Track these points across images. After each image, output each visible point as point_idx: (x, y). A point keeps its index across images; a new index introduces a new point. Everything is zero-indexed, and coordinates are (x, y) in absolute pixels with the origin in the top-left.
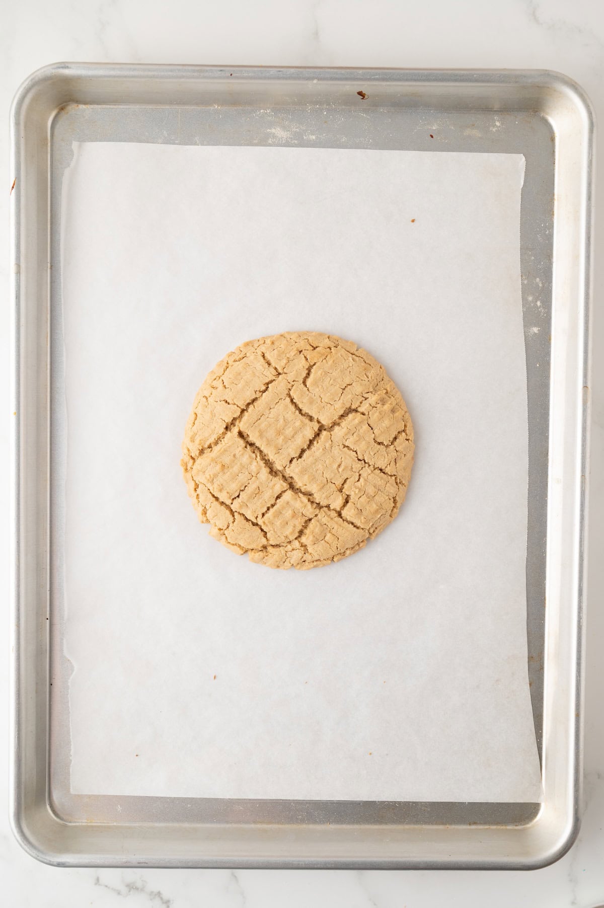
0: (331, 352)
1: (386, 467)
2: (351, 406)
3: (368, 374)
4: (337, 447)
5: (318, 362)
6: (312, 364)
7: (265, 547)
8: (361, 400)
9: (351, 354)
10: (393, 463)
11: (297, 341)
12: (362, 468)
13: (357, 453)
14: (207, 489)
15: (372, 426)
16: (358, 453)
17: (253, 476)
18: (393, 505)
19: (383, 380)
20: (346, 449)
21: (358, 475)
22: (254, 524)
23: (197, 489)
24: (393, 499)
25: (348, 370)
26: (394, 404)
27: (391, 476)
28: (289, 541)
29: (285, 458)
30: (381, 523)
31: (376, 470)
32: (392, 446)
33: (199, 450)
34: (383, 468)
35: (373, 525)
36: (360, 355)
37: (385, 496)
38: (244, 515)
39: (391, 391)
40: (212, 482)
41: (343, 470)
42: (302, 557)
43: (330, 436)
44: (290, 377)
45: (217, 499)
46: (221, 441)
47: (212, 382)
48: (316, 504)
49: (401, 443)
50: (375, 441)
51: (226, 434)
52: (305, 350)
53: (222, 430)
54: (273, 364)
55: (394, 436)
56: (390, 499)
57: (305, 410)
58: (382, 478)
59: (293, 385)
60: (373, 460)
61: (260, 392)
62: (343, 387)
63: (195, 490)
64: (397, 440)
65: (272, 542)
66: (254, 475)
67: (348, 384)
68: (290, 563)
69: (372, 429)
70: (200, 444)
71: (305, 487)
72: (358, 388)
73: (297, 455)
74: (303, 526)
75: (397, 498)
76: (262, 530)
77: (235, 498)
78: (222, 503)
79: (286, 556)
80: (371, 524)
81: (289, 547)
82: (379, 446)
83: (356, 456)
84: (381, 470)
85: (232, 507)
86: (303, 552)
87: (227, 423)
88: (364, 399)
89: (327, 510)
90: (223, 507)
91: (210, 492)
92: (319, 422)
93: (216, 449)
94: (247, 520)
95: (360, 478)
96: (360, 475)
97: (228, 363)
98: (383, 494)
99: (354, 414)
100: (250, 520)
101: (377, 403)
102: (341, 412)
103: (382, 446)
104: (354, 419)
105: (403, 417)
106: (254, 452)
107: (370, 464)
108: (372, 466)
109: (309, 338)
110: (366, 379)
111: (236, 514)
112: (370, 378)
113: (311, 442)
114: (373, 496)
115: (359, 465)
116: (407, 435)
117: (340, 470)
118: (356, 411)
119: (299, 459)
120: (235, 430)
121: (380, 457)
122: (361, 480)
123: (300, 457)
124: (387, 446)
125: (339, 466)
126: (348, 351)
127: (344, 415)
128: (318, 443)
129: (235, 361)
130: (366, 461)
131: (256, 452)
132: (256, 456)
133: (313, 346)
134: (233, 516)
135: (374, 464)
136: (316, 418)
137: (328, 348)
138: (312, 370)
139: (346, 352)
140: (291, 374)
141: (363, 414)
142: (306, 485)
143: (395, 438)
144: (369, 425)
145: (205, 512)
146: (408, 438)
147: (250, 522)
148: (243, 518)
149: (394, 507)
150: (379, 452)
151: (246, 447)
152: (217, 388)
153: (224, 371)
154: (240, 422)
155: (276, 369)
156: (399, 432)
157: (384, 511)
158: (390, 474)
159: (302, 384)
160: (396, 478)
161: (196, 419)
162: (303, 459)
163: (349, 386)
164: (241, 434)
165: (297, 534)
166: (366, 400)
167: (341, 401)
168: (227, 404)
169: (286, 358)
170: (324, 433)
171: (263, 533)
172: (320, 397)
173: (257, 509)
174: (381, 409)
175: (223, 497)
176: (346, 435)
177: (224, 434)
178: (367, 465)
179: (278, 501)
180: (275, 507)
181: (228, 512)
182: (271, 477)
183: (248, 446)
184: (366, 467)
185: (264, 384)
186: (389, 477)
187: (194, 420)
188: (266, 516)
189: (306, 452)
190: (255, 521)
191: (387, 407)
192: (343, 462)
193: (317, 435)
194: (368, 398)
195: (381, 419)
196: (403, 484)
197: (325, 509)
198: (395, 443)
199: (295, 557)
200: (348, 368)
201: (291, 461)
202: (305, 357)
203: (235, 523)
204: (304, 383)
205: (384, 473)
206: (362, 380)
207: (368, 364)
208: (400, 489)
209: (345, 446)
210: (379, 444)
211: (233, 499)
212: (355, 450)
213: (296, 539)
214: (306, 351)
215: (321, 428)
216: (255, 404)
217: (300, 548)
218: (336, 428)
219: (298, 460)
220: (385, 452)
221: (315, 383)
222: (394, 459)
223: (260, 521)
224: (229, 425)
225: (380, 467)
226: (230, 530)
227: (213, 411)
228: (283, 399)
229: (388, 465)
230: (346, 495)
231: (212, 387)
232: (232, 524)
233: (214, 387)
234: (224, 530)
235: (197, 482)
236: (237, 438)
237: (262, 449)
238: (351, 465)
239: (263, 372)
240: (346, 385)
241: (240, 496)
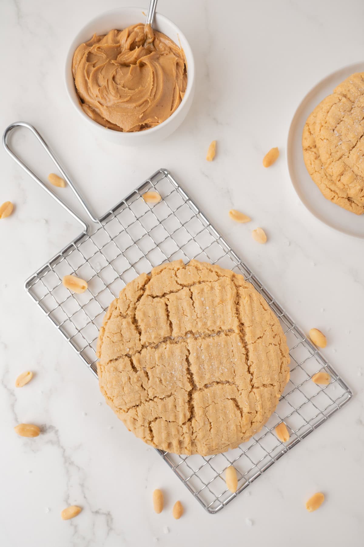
1: (137, 411)
2: (195, 419)
3: (208, 446)
4: (175, 389)
5: (241, 420)
6: (243, 414)
8: (194, 429)
9: (229, 444)
12: (148, 395)
15: (172, 423)
16: (160, 400)
19: (196, 451)
20: (169, 394)
21: (146, 389)
22: (165, 294)
23: (216, 273)
28: (137, 309)
31: (140, 403)
32: (147, 425)
33: (242, 295)
34: (137, 409)
36: (224, 449)
38: (176, 292)
41: (156, 382)
42: (119, 309)
43: (185, 390)
45: (200, 283)
46: (237, 314)
47: (280, 337)
48: (148, 345)
50: (159, 417)
51: (239, 321)
53: (243, 320)
54: (262, 388)
55: (153, 431)
56: (114, 396)
57: (215, 387)
58: (131, 403)
59: (238, 391)
60: (148, 406)
61: (250, 365)
64: (149, 432)
65: (144, 297)
66: (198, 319)
67: (212, 429)
68: (122, 298)
69: (169, 421)
70: (245, 298)
71: (164, 347)
73: (190, 359)
74: (139, 326)
75: (111, 401)
76: (157, 296)
77: (192, 295)
78: (194, 284)
79: (128, 299)
81: (132, 306)
82: (154, 417)
83: (159, 397)
84: (137, 406)
85: (188, 289)
86: (122, 312)
87: (245, 327)
89: (138, 349)
90: (191, 282)
91: (207, 281)
92: (200, 389)
93: (233, 307)
94: (171, 292)
96: (144, 390)
97: (284, 356)
98: (121, 395)
99: (188, 417)
101: (184, 438)
102: (196, 410)
103: (152, 419)
104: (184, 415)
106: (213, 330)
107: (147, 402)
108: (144, 402)
109: (261, 424)
110: (205, 443)
111: (181, 287)
112: (205, 446)
113: (190, 374)
114: (124, 388)
115: (152, 395)
116: (148, 440)
117: (158, 380)
118: (190, 420)
120: (236, 328)
121: (147, 412)
122: (141, 389)
123: (187, 360)
124: (150, 422)
125: (161, 381)
127: (192, 410)
128: (187, 378)
129: (282, 363)
130: (151, 401)
131: (213, 332)
132: (209, 330)
133: (254, 422)
134: (181, 285)
135: (145, 404)
138: (238, 411)
141: (183, 424)
142: (165, 349)
143: (151, 431)
144: (174, 421)
145: (198, 268)
146: (145, 439)
147: (168, 293)
148: (175, 290)
149: (107, 394)
150: (150, 415)
151: (220, 328)
152: (274, 337)
153: (281, 350)
154: (239, 336)
155: (258, 388)
156: (153, 436)
158: (130, 409)
159: (235, 397)
160: (125, 411)
161: (263, 308)
162: (184, 360)
163: (209, 428)
164: (232, 331)
165: (137, 317)
167: (204, 416)
168: (259, 337)
170: (190, 388)
172: (217, 404)
173: (174, 304)
175: (198, 288)
176: (179, 402)
179: (168, 322)
180: (166, 317)
181: (185, 283)
182: (187, 330)
183: (219, 330)
185: (253, 372)
186: (128, 408)
188: (164, 307)
189: (186, 365)
190: (167, 296)
192: (162, 385)
193: (191, 381)
194: (192, 434)
197: (139, 349)
198: (147, 429)
199: (123, 305)
200: (222, 436)
201: (188, 351)
202: (251, 413)
203: (175, 282)
204: (235, 400)
206: (207, 440)
207: (215, 450)
208: (116, 407)
209: (171, 395)
210: (156, 419)
212: (164, 400)
213: (135, 315)
214: (254, 416)
215: (194, 387)
216: (245, 356)
217: (126, 312)
218: (187, 399)
219: (186, 356)
220: (147, 418)
222: (138, 420)
223: (163, 300)
225: (139, 406)
226: (173, 275)
227: (261, 324)
228: (234, 377)
229: (138, 413)
230: (138, 371)
231: (277, 335)
232: (176, 280)
233: (276, 336)
234: (176, 271)
235: (221, 277)
236: (231, 327)
237: (211, 338)
238: (156, 389)
239: (262, 378)
240: (212, 426)
241: (191, 299)
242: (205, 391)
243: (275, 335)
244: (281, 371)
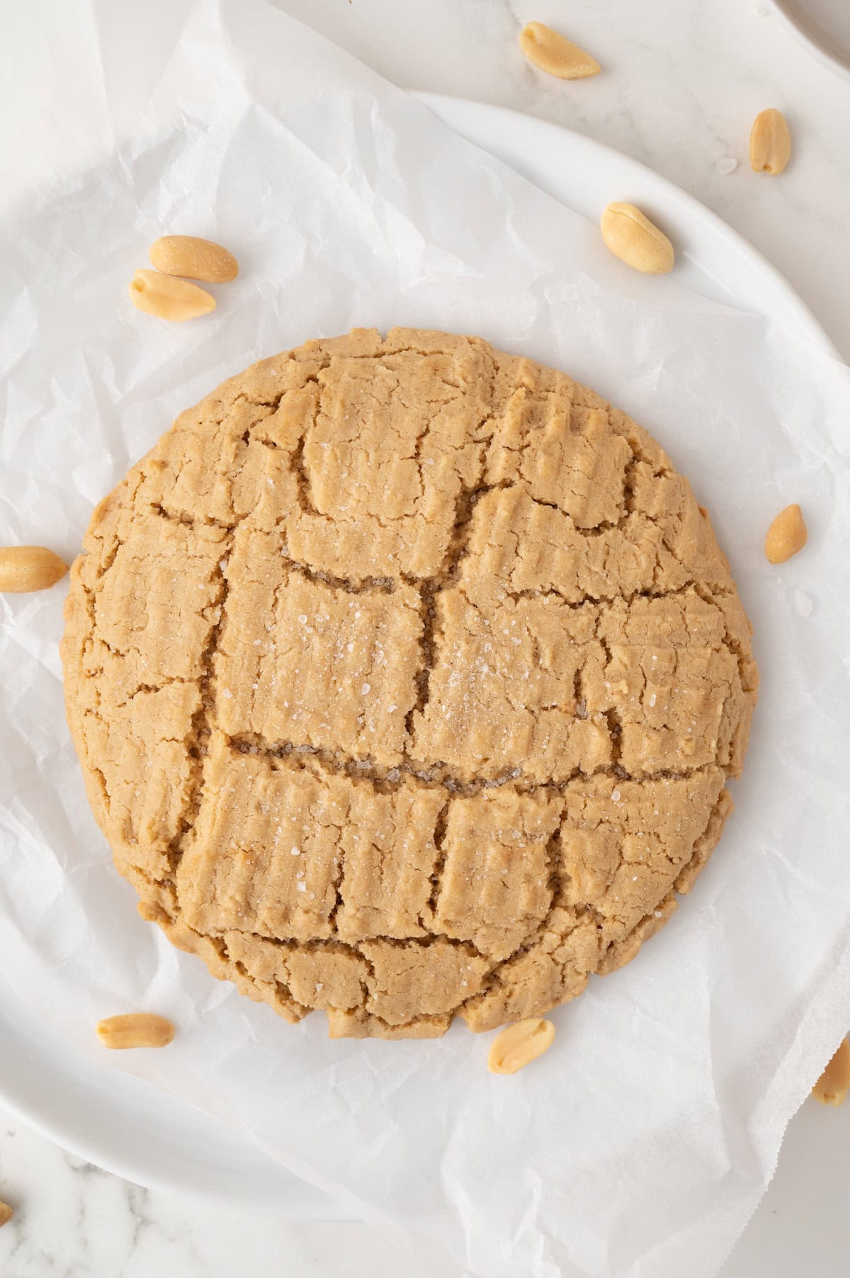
0: (323, 386)
1: (655, 577)
2: (463, 485)
3: (451, 378)
4: (497, 612)
5: (306, 431)
6: (294, 447)
7: (492, 979)
8: (477, 454)
9: (376, 356)
10: (664, 557)
11: (219, 418)
12: (597, 620)
13: (557, 593)
14: (251, 937)
15: (549, 500)
16: (562, 589)
17: (340, 828)
18: (735, 658)
19: (497, 369)
20: (523, 601)
21: (597, 644)
22: (425, 942)
23: (226, 952)
24: (724, 646)
25: (394, 399)
26: (566, 407)
27: (681, 590)
28: (538, 923)
29: (387, 729)
30: (734, 723)
31: (635, 601)
32: (634, 516)
33: (164, 853)
34: (649, 583)
35: (719, 741)
36: (400, 346)
37: (702, 651)
38: (384, 938)
39: (536, 383)
40: (248, 908)
41: (554, 658)
42: (600, 940)
43: (462, 596)
44: (262, 515)
45: (293, 944)
46: (202, 795)
47: (81, 664)
48: (544, 789)
49: (651, 496)
50: (584, 532)
51: (202, 767)
52: (253, 425)
53: (185, 767)
54: (198, 515)
55: (621, 487)
56: (718, 651)
57: (356, 574)
58: (662, 612)
59: (284, 534)
60: (609, 582)
61: (213, 605)
62: (412, 451)
63: (224, 956)
64: (637, 492)
65: (498, 957)
66: (342, 824)
67: (418, 435)
68: (579, 973)
69: (555, 506)
70: (156, 838)
71: (487, 766)
72: (449, 428)
73: (414, 699)
74: (548, 865)
75: (734, 636)
76: (455, 942)
77: (335, 910)
78: (312, 945)
79: (557, 964)
80: (714, 744)
81: (551, 938)
82: (602, 538)
83: (562, 601)
84: (646, 593)
85: (341, 937)
86: (593, 928)
87: (186, 739)
88: (482, 445)
89: (582, 785)
90: (320, 954)
91: (265, 939)
92: (411, 581)
93: (205, 823)
94: (400, 943)
95: (607, 650)
96: (603, 643)
97: (88, 592)
98: (692, 650)
99: (483, 500)
100: (408, 939)
101: (523, 434)
102: (451, 517)
103: (609, 533)
104: (493, 514)
105: (610, 424)
106: (302, 767)
107: (611, 597)
108: (618, 602)
109: (245, 390)
110: (457, 393)
111: (363, 949)
112: (461, 383)
113: (426, 641)
114: (671, 670)
115: (585, 616)
116: (649, 463)
117: (546, 661)
118: (483, 488)
119: (427, 707)
120: (216, 746)
121: (622, 563)
122: (616, 651)
123: (424, 697)
124: (622, 523)
125: (536, 656)
126: (363, 357)
127: (462, 518)
128: (443, 633)
129: (101, 572)
130: (596, 597)
131: (305, 761)
132: (316, 774)
133: (267, 404)
134: (361, 956)
135: (619, 591)
136: (397, 575)
137: (308, 381)
138: (305, 463)
139: (361, 360)
140: (259, 508)
141: (507, 484)
142: (486, 760)
143: (628, 491)
144: (540, 502)
145: (283, 992)
146: (658, 469)
147: (411, 943)
148: (385, 945)
149: (739, 662)
150: (612, 551)
151: (274, 768)
152: (102, 670)
153: (92, 615)
154: (215, 717)
155: (212, 521)
156: (627, 470)
157: (723, 691)
158: (675, 588)
159: (305, 516)
160: (697, 589)
161: (104, 782)
162: (433, 700)
163: (425, 440)
164: (238, 744)
165: (549, 895)
166: (489, 444)
167: (430, 490)
168: (153, 694)
169: (219, 476)
170: (443, 599)
171: (462, 948)
172: (371, 516)
173: (406, 900)
174: (545, 440)
175: (301, 927)
176: (501, 565)
177: (197, 771)
178: (603, 605)
179: (444, 845)
180: (449, 866)
181: (341, 958)
182: (387, 798)
183: (277, 761)
184: (606, 611)
185: (212, 580)
186: (679, 597)
187: (99, 787)
188: (441, 901)
189: (431, 677)
190: (424, 934)
191: (552, 425)
192: (539, 640)
193: (429, 616)
194: (492, 437)
195: (559, 467)
196: (723, 590)
197: (574, 785)
198: (638, 502)
199: (580, 953)
200: (390, 396)
201: (409, 726)
202: (266, 443)
203: (377, 972)
204: (307, 507)
205: (658, 595)
206: (446, 402)
207: (432, 353)
208: (723, 609)
209: (516, 597)
210: (597, 531)
211: (332, 917)
212: (548, 588)
213: (553, 906)
214: (259, 426)
215: (429, 591)
216: (222, 645)
217: (578, 923)
218: (465, 565)
219: (422, 711)
220: (626, 542)
221: (336, 490)
222: (660, 545)
223: (435, 926)
224: (194, 740)
225: (640, 589)
226: (375, 996)
227: (131, 733)
228: (284, 584)
229: (654, 569)
230: (604, 714)
231: (89, 675)
232: (370, 978)
233: (93, 672)
234: (361, 1006)
235: (213, 935)
236: (234, 759)
237: (316, 745)
238: (565, 633)
239: (187, 550)
240: (415, 442)
241: (342, 898)
242: (399, 573)
243: (93, 675)
244: (114, 546)
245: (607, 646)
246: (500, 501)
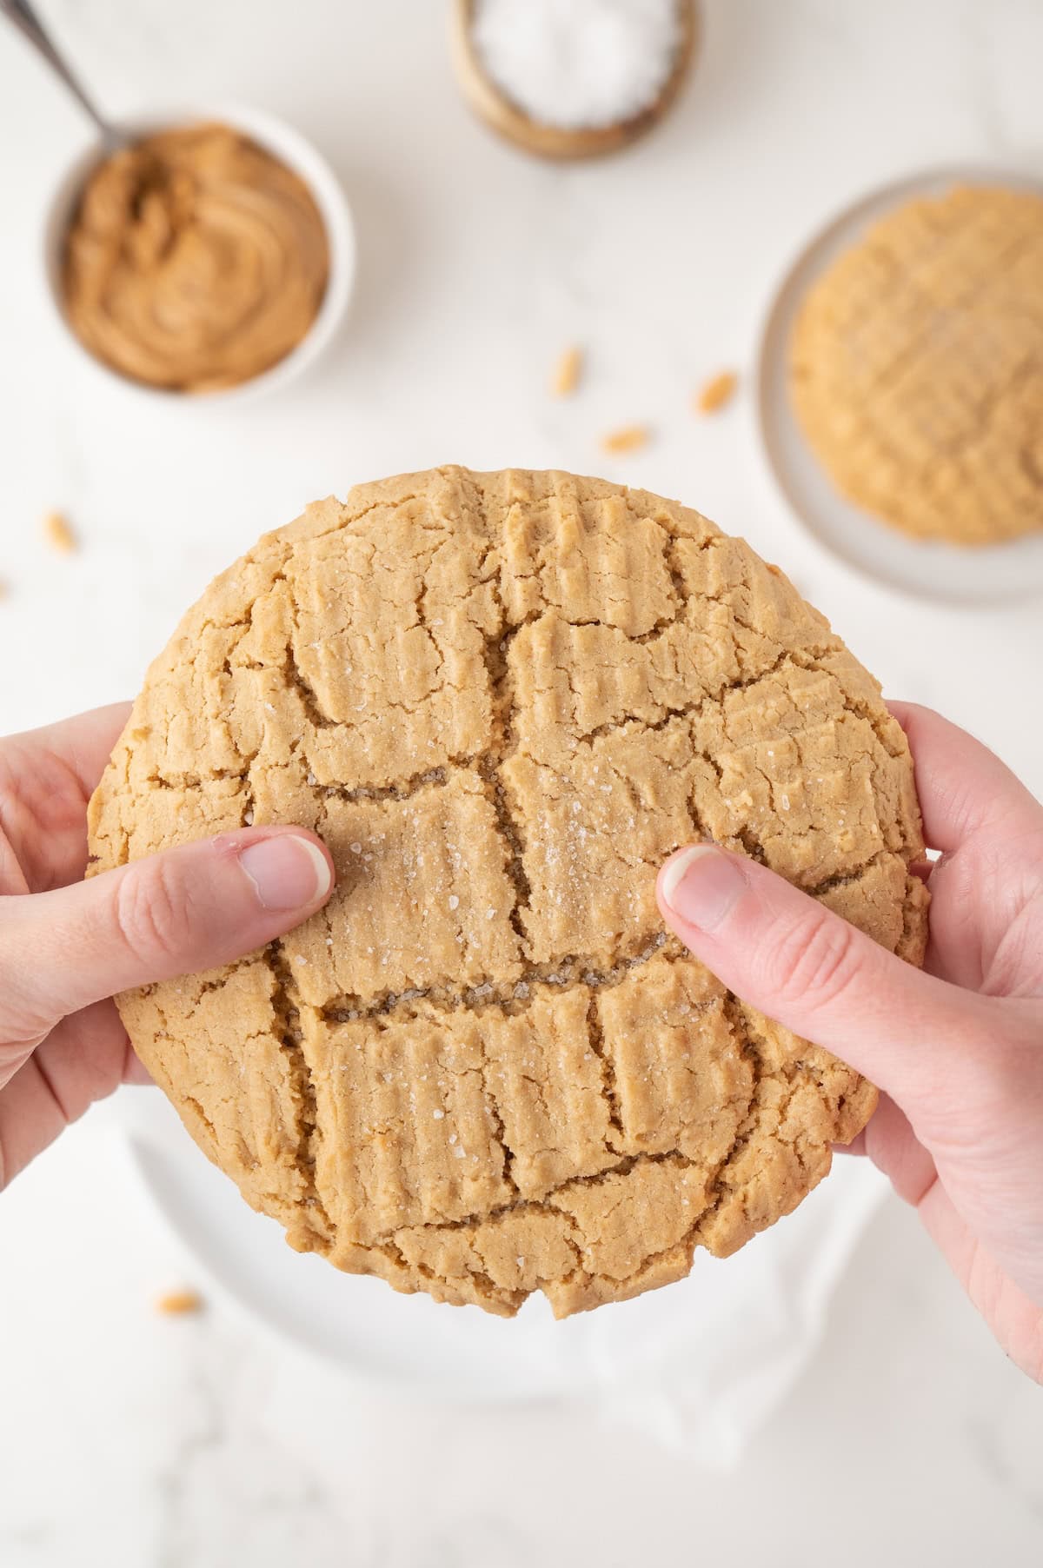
0: (293, 580)
1: (740, 662)
2: (486, 636)
3: (431, 521)
4: (574, 763)
5: (290, 637)
6: (282, 660)
7: (717, 1188)
8: (489, 595)
9: (343, 526)
10: (742, 635)
11: (191, 657)
12: (691, 734)
13: (634, 719)
14: (423, 1230)
15: (587, 618)
16: (637, 713)
17: (480, 1071)
18: (866, 724)
19: (482, 493)
20: (598, 741)
21: (700, 760)
23: (403, 1258)
24: (849, 714)
25: (376, 567)
26: (572, 507)
27: (776, 667)
28: (747, 1104)
29: (493, 939)
30: (893, 797)
31: (727, 697)
32: (692, 601)
34: (736, 672)
35: (881, 824)
36: (365, 506)
37: (823, 727)
38: (576, 1180)
39: (531, 493)
40: (408, 1196)
41: (656, 792)
42: (826, 1100)
43: (527, 760)
44: (272, 750)
45: (474, 1220)
46: (313, 1086)
49: (705, 574)
50: (641, 639)
51: (302, 1055)
52: (231, 651)
53: (283, 1060)
54: (202, 771)
55: (665, 576)
56: (842, 721)
57: (398, 772)
58: (762, 698)
59: (304, 760)
60: (688, 686)
62: (415, 618)
63: (402, 1263)
64: (686, 573)
65: (713, 1160)
66: (480, 1065)
67: (415, 597)
68: (816, 1147)
69: (597, 623)
70: (279, 1153)
71: (623, 942)
72: (447, 573)
73: (512, 895)
74: (733, 1032)
75: (856, 698)
76: (659, 1158)
77: (507, 1167)
78: (496, 1213)
79: (786, 1144)
80: (875, 828)
81: (768, 1115)
82: (663, 640)
83: (642, 725)
84: (737, 684)
85: (524, 1195)
86: (811, 1087)
87: (273, 1029)
88: (492, 583)
90: (508, 1221)
91: (440, 1227)
92: (461, 761)
93: (327, 1117)
94: (595, 1179)
95: (714, 764)
96: (707, 757)
98: (810, 730)
99: (514, 645)
100: (604, 1173)
101: (532, 554)
102: (483, 676)
103: (669, 632)
104: (530, 656)
105: (631, 509)
106: (414, 1016)
107: (697, 702)
108: (707, 704)
109: (208, 617)
110: (444, 535)
111: (555, 1200)
112: (445, 522)
113: (505, 824)
114: (796, 761)
115: (674, 734)
116: (690, 536)
117: (648, 799)
118: (509, 631)
119: (531, 898)
120: (310, 1025)
121: (696, 660)
122: (724, 760)
123: (523, 888)
124: (680, 615)
125: (635, 797)
126: (327, 533)
127: (498, 673)
128: (521, 809)
130: (680, 708)
131: (415, 1008)
132: (432, 1019)
133: (239, 623)
134: (556, 1211)
135: (704, 692)
136: (445, 761)
137: (274, 581)
138: (301, 673)
139: (325, 538)
140: (266, 742)
141: (534, 616)
142: (619, 935)
143: (676, 576)
144: (578, 624)
145: (483, 1282)
146: (701, 540)
147: (609, 1175)
148: (579, 1189)
149: (873, 727)
150: (679, 650)
151: (382, 1028)
154: (297, 993)
155: (221, 774)
156: (667, 554)
157: (865, 766)
158: (767, 667)
159: (321, 731)
160: (794, 660)
161: (200, 1110)
162: (536, 888)
163: (426, 601)
164: (332, 1015)
165: (747, 1068)
166: (498, 579)
167: (449, 653)
168: (220, 989)
169: (212, 721)
170: (507, 770)
171: (668, 1163)
172: (394, 705)
173: (584, 1128)
174: (559, 553)
175: (473, 1195)
176: (558, 708)
177: (298, 1061)
178: (692, 714)
179: (606, 1050)
180: (621, 1071)
181: (532, 1219)
182: (522, 1017)
183: (383, 1019)
184: (697, 720)
186: (776, 675)
187: (198, 1118)
188: (625, 1114)
189: (525, 864)
190: (619, 1160)
191: (561, 531)
192: (632, 778)
194: (499, 570)
195: (586, 580)
196: (828, 650)
198: (691, 585)
199: (807, 1120)
200: (370, 565)
201: (518, 928)
202: (250, 666)
203: (580, 1222)
204: (319, 720)
205: (752, 681)
206: (435, 550)
207: (403, 501)
208: (833, 671)
209: (589, 739)
210: (655, 633)
211: (507, 1177)
212: (621, 716)
213: (757, 1077)
214: (236, 650)
215: (487, 768)
217: (792, 1088)
218: (519, 723)
219: (528, 905)
220: (693, 635)
221: (345, 692)
222: (732, 625)
223: (627, 1144)
224: (284, 1027)
225: (726, 680)
226: (588, 1251)
227: (211, 1044)
228: (322, 817)
229: (736, 654)
230: (736, 837)
231: (143, 994)
232: (576, 1232)
233: (147, 990)
234: (577, 1269)
235: (381, 1242)
236: (334, 1032)
237: (420, 985)
238: (658, 761)
239: (203, 816)
240: (414, 607)
241: (511, 1150)
242: (447, 758)
243: (149, 993)
244: (124, 840)
245: (712, 760)
246: (532, 637)
